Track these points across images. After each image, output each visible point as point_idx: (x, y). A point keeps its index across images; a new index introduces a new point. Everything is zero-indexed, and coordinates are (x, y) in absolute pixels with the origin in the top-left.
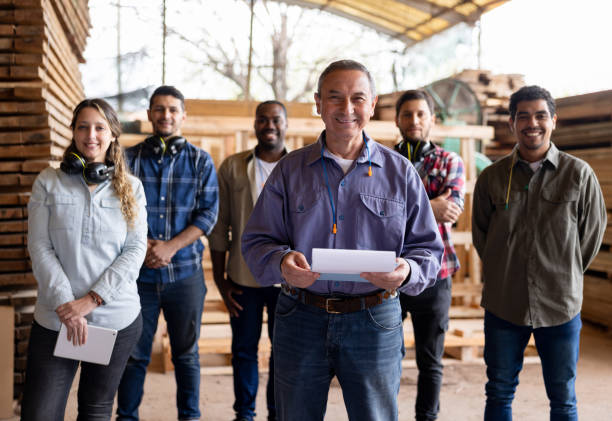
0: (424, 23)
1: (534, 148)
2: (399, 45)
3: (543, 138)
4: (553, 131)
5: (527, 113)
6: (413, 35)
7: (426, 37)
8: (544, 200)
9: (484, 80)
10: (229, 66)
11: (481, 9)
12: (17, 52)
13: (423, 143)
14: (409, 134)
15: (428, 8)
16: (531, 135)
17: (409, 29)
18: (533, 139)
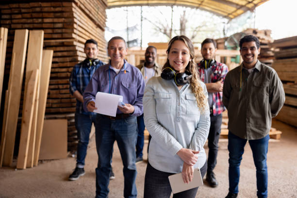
0: (235, 11)
1: (250, 63)
2: (226, 20)
3: (253, 58)
4: (259, 55)
5: (246, 48)
6: (231, 16)
7: (235, 17)
8: (254, 86)
9: (255, 32)
10: (165, 30)
11: (256, 5)
12: (65, 28)
13: (212, 60)
14: (205, 57)
15: (235, 6)
16: (248, 57)
17: (229, 14)
18: (249, 59)
